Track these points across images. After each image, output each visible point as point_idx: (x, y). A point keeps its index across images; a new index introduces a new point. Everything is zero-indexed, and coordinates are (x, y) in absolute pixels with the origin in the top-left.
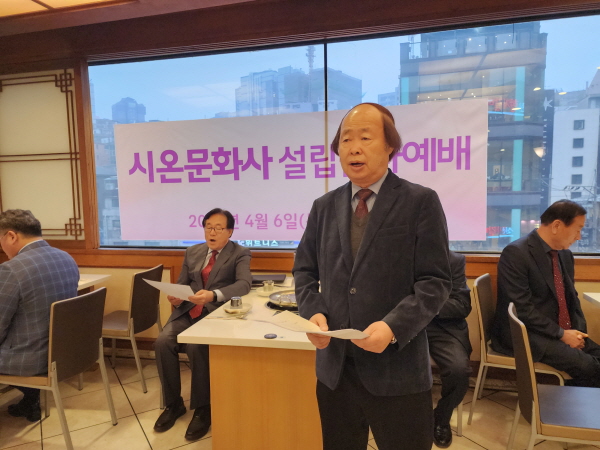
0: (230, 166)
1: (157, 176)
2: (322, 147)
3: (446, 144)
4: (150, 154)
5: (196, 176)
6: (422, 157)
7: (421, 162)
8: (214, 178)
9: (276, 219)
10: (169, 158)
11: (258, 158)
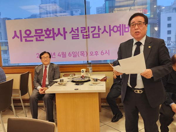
0: (51, 35)
1: (24, 39)
2: (85, 28)
3: (127, 26)
4: (20, 31)
5: (38, 39)
6: (119, 31)
8: (45, 39)
9: (69, 54)
10: (28, 32)
11: (62, 32)
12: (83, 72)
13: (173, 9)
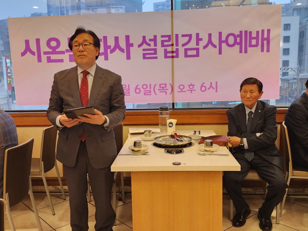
1: (44, 57)
2: (169, 36)
3: (254, 35)
4: (38, 41)
6: (238, 44)
7: (237, 47)
9: (136, 88)
10: (53, 44)
12: (171, 125)
13: (294, 9)
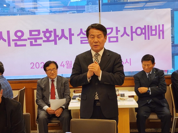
0: (52, 38)
3: (154, 28)
4: (8, 32)
5: (34, 43)
6: (143, 34)
7: (143, 36)
8: (43, 44)
11: (67, 34)
